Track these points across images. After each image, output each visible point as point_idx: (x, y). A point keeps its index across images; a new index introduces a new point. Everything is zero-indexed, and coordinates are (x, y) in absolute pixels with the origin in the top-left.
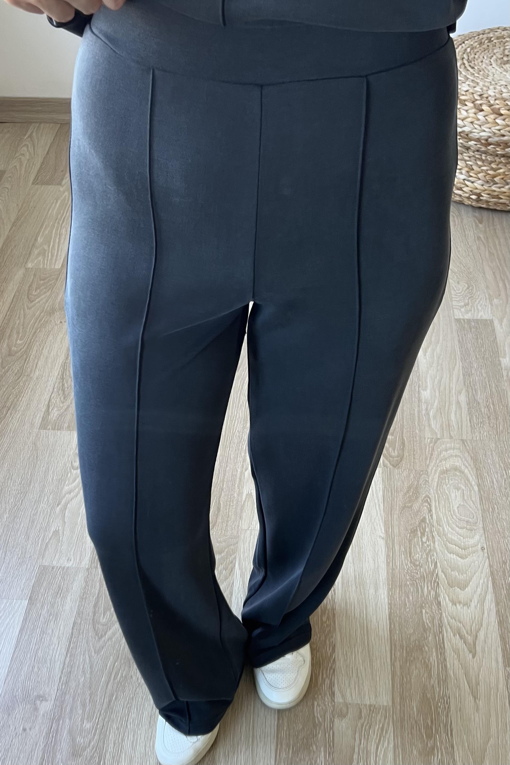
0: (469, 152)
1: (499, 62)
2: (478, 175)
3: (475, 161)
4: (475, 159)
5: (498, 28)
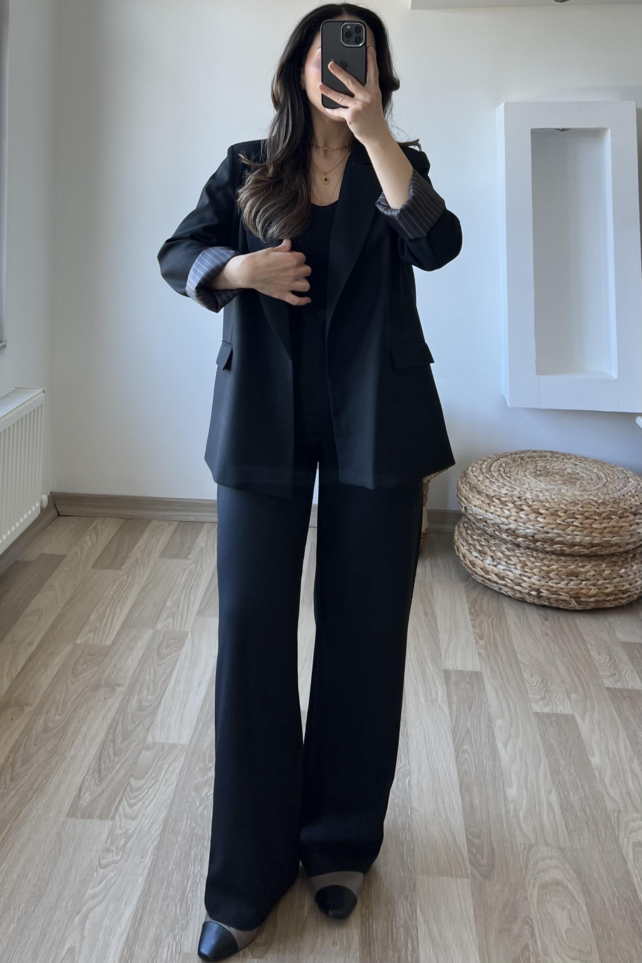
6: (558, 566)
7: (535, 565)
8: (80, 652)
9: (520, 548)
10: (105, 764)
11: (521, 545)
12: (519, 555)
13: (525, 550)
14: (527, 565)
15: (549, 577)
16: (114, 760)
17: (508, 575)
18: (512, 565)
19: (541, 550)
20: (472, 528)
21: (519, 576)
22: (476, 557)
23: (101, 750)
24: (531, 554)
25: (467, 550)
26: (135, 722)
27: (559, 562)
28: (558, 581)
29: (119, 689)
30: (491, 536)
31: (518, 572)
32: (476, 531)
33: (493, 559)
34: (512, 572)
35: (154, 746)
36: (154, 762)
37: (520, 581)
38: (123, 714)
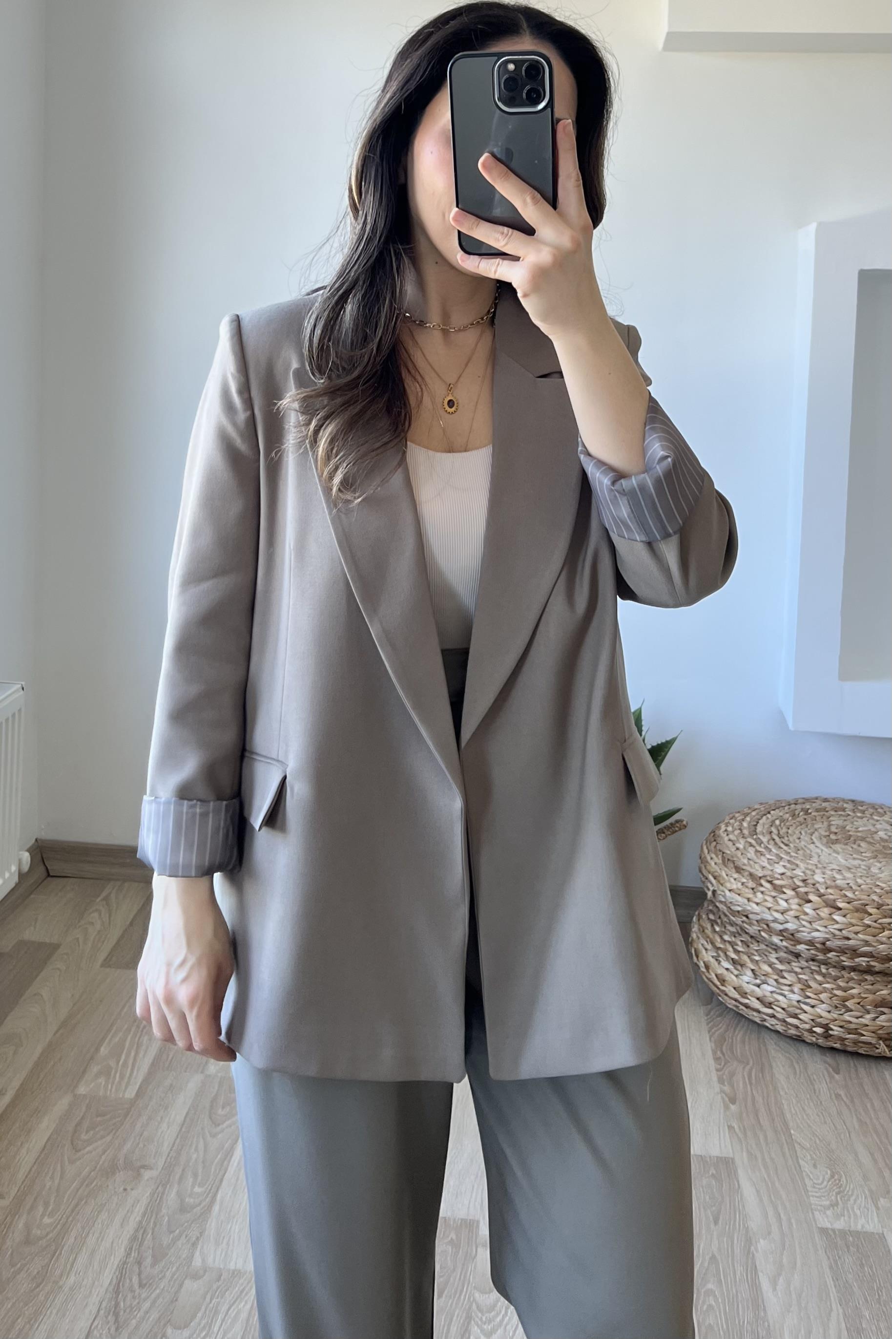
0: (800, 961)
1: (825, 840)
2: (820, 995)
3: (811, 975)
4: (811, 971)
5: (817, 798)
6: (862, 991)
7: (825, 988)
8: (84, 1109)
9: (800, 958)
10: (124, 1301)
11: (802, 955)
12: (798, 970)
13: (807, 961)
14: (811, 987)
15: (845, 1006)
16: (140, 1295)
17: (778, 1001)
18: (786, 985)
19: (834, 964)
20: (722, 923)
21: (796, 1004)
22: (727, 969)
23: (119, 1276)
24: (817, 969)
25: (713, 957)
26: (174, 1231)
27: (862, 984)
28: (859, 1014)
29: (147, 1174)
30: (752, 937)
31: (796, 997)
32: (729, 928)
33: (754, 974)
34: (785, 996)
35: (205, 1271)
36: (205, 1298)
37: (798, 1011)
38: (154, 1216)
